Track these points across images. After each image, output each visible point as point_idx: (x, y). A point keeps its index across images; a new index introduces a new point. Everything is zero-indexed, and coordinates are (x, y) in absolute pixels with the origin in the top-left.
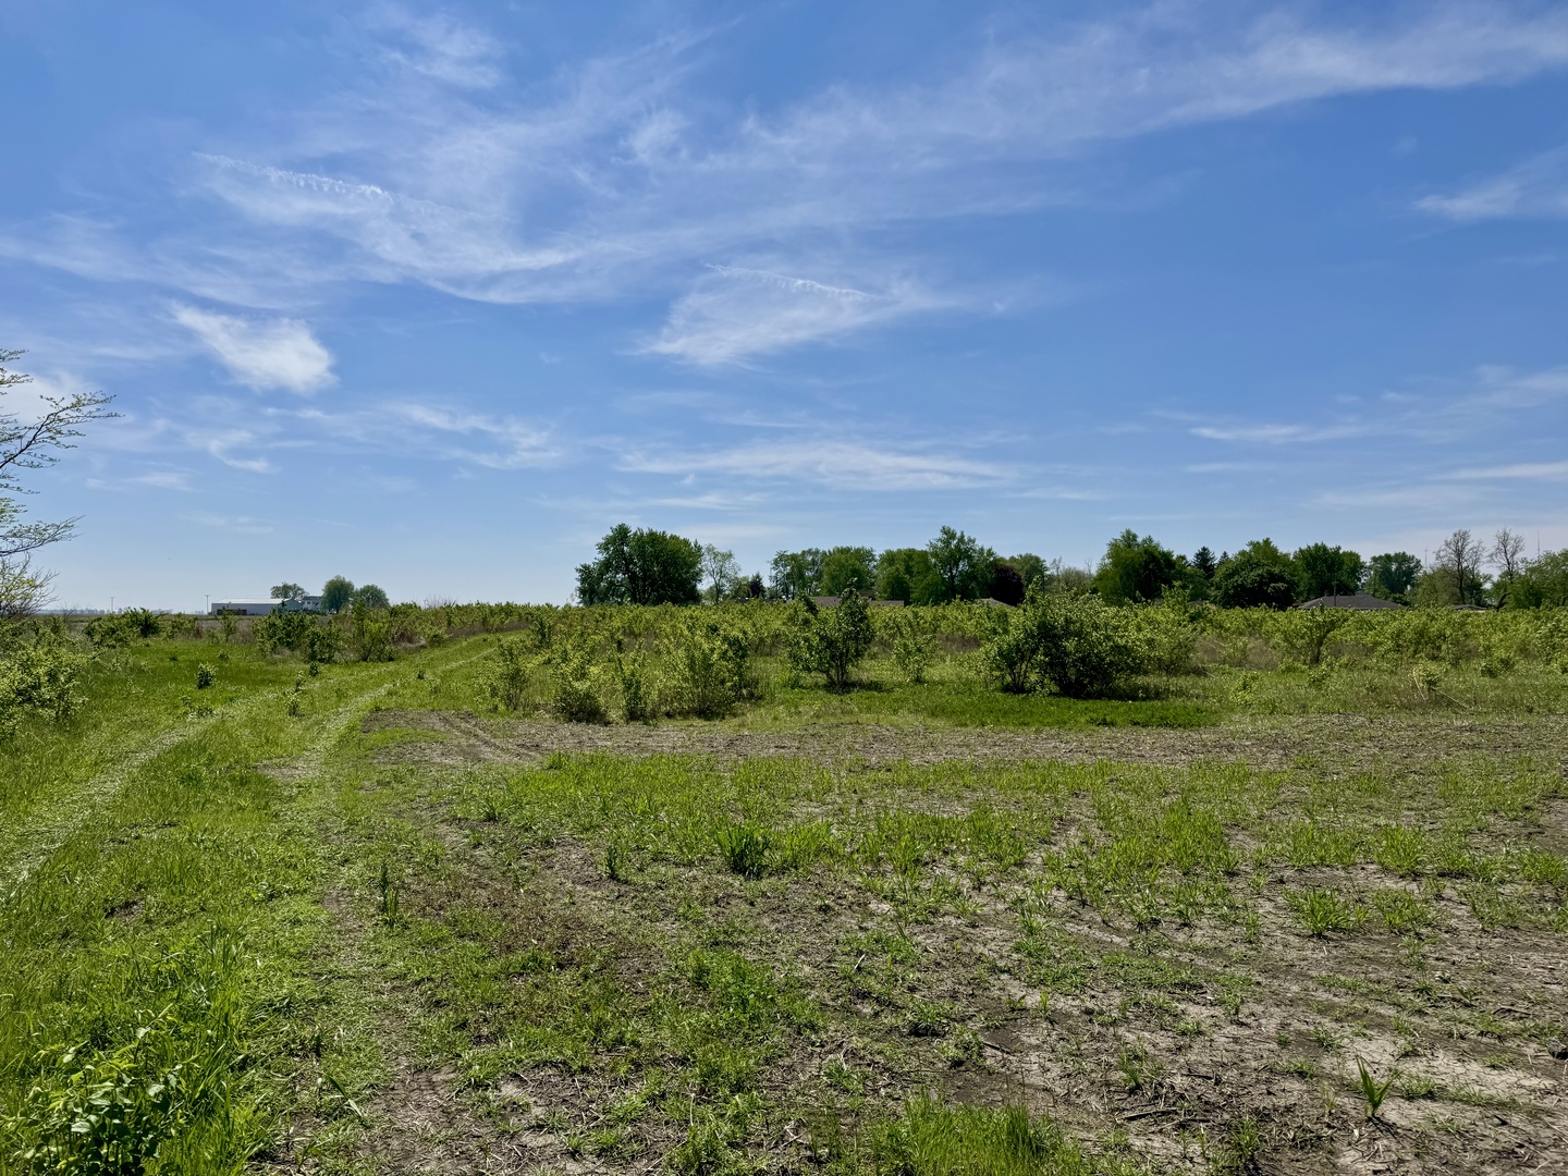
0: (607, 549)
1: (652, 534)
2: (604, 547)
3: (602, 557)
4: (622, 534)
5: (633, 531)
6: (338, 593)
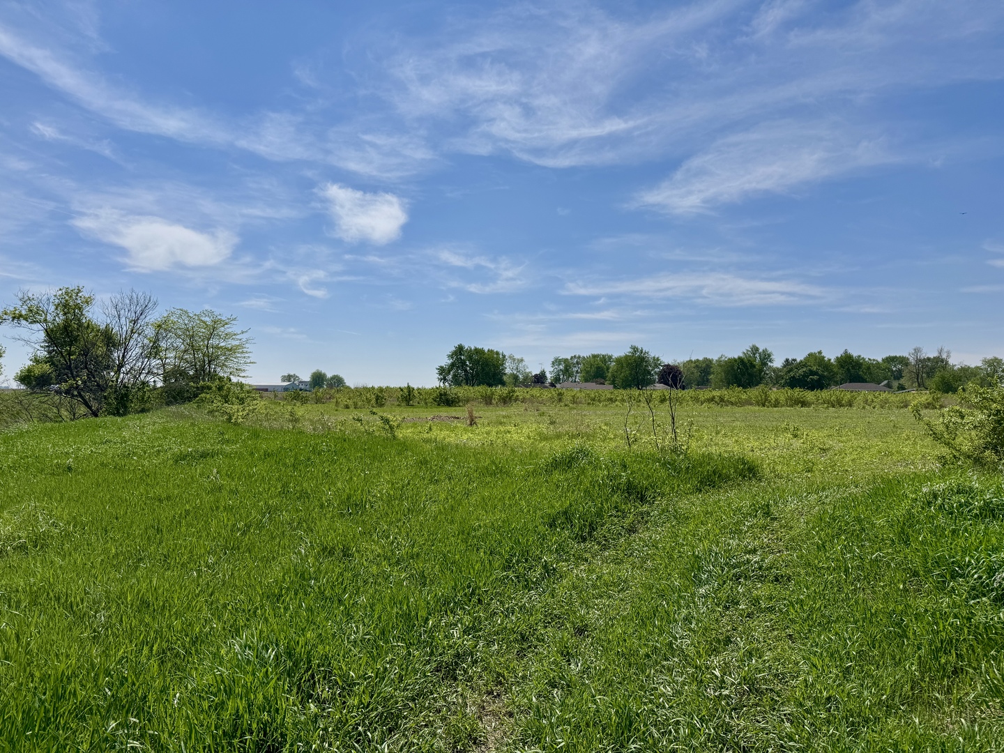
0: (452, 358)
1: (476, 349)
2: (451, 356)
3: (450, 362)
4: (460, 349)
5: (466, 348)
6: (318, 379)
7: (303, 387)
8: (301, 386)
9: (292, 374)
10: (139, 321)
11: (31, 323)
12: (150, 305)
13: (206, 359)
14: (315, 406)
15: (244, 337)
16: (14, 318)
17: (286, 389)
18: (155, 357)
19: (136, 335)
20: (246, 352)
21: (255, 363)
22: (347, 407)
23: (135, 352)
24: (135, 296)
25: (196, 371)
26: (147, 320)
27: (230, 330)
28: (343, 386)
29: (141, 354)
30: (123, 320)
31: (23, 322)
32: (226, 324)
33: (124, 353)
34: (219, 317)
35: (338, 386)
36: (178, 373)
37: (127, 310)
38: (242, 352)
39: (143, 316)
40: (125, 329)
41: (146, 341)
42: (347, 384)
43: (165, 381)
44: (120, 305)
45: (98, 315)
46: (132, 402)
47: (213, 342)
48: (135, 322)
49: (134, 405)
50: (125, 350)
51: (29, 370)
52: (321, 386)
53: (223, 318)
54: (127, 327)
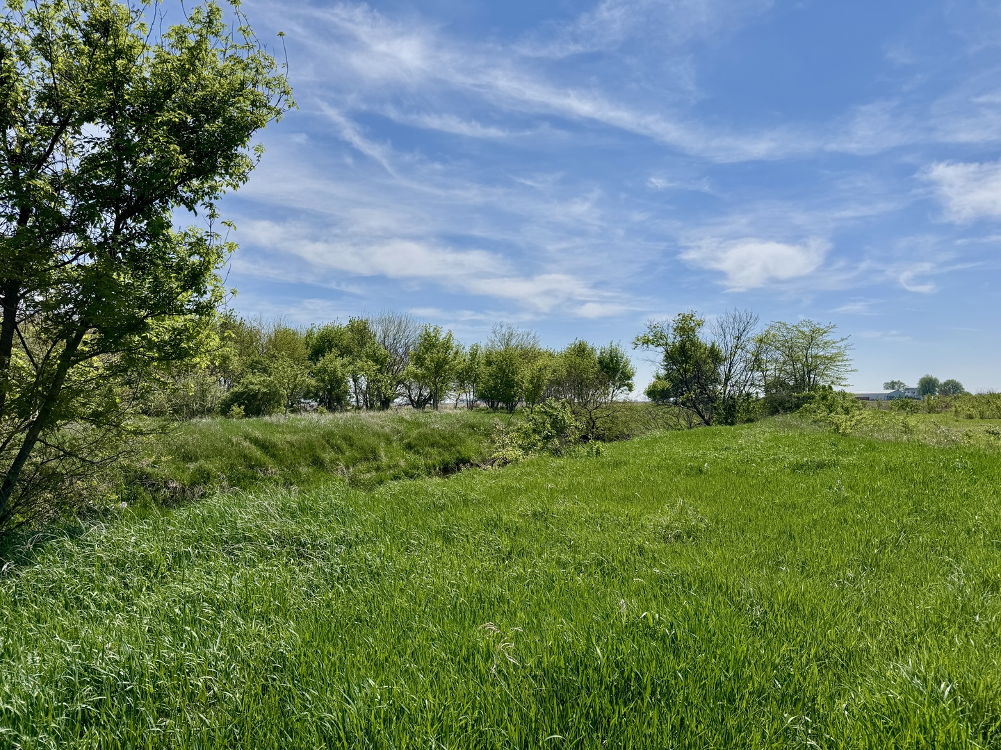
6: (928, 386)
7: (909, 395)
8: (907, 394)
9: (896, 380)
10: (742, 337)
11: (656, 346)
12: (752, 321)
13: (806, 369)
14: (928, 416)
15: (842, 344)
16: (643, 343)
17: (890, 397)
18: (758, 370)
19: (740, 350)
20: (847, 360)
21: (856, 370)
22: (970, 417)
23: (739, 366)
24: (737, 314)
25: (796, 381)
26: (749, 335)
27: (828, 339)
28: (960, 392)
29: (745, 367)
30: (728, 337)
31: (650, 346)
32: (825, 332)
33: (730, 367)
34: (817, 326)
35: (954, 393)
36: (779, 384)
37: (731, 328)
38: (843, 360)
39: (746, 332)
40: (730, 345)
41: (749, 356)
42: (966, 390)
43: (766, 391)
44: (725, 323)
45: (706, 336)
46: (739, 412)
47: (813, 351)
48: (739, 338)
49: (741, 415)
50: (730, 365)
51: (654, 386)
52: (932, 393)
53: (822, 327)
54: (731, 342)
